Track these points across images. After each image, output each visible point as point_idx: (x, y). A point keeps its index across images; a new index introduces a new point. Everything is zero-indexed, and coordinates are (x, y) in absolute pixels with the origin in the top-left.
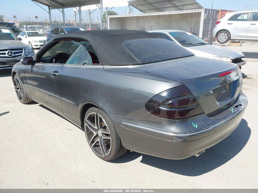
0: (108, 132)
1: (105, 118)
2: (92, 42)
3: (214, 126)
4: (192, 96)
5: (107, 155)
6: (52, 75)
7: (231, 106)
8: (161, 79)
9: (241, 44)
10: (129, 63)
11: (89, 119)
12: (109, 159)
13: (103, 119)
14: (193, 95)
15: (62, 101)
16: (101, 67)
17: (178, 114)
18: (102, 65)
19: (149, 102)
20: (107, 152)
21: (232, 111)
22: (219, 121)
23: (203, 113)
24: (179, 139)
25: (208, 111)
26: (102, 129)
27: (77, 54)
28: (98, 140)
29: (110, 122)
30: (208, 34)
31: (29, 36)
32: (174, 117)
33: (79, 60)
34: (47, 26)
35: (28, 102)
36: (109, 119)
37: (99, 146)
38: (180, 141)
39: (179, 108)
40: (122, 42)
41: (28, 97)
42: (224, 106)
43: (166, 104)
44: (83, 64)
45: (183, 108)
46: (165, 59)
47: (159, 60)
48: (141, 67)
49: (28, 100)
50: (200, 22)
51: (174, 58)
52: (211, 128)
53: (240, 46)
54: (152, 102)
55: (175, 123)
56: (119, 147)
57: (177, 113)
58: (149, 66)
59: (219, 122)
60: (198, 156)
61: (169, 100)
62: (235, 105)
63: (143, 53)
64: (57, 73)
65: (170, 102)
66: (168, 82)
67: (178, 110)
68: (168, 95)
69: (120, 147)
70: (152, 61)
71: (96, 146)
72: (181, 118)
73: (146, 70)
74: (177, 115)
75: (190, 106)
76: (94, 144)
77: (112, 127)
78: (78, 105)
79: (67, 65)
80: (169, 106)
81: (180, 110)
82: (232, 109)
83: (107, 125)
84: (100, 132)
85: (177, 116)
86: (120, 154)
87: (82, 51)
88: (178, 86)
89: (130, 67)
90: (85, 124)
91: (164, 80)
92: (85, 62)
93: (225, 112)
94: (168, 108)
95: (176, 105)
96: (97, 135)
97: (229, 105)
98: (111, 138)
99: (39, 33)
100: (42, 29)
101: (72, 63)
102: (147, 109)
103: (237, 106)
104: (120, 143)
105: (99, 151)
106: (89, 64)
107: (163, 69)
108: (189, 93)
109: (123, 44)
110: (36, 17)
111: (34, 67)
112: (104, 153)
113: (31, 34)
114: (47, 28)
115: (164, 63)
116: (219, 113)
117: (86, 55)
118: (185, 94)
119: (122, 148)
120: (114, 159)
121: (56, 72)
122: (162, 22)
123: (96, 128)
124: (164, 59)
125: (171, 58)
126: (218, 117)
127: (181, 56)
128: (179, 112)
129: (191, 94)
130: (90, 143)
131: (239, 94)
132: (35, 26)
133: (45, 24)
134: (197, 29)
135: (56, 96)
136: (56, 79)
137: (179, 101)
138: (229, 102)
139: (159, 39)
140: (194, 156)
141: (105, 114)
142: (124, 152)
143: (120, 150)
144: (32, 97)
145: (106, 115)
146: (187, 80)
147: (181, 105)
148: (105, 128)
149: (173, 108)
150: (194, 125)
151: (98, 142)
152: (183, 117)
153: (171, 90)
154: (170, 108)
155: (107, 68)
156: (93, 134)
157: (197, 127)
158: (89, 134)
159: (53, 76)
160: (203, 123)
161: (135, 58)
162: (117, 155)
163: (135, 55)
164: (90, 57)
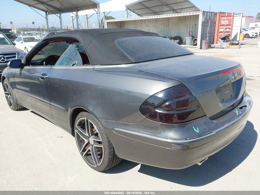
0: (100, 139)
1: (95, 123)
2: (82, 41)
3: (217, 130)
4: (191, 97)
5: (99, 165)
6: (40, 79)
7: (236, 107)
8: (157, 78)
9: (240, 46)
10: (121, 62)
11: (79, 124)
12: (102, 170)
13: (94, 125)
14: (193, 95)
15: (51, 106)
16: (92, 67)
17: (177, 117)
18: (92, 65)
19: (143, 104)
20: (99, 162)
21: (237, 113)
22: (223, 124)
23: (205, 116)
24: (178, 146)
25: (210, 114)
26: (93, 136)
27: (66, 54)
28: (90, 148)
29: (102, 128)
30: (206, 37)
31: (25, 41)
32: (172, 121)
33: (69, 61)
34: (45, 32)
35: (18, 109)
36: (100, 125)
37: (90, 155)
38: (180, 148)
39: (177, 110)
40: (114, 40)
41: (18, 103)
42: (228, 108)
43: (163, 106)
44: (73, 65)
45: (182, 111)
46: (162, 58)
47: (154, 59)
48: (135, 66)
49: (19, 106)
50: (198, 24)
51: (171, 56)
52: (214, 132)
53: (239, 48)
54: (147, 105)
55: (173, 127)
56: (112, 156)
57: (175, 116)
58: (144, 65)
59: (223, 126)
60: (200, 164)
61: (165, 101)
62: (240, 106)
63: (138, 51)
64: (46, 76)
65: (167, 104)
66: (165, 82)
67: (177, 113)
68: (165, 95)
69: (114, 156)
70: (147, 60)
71: (87, 155)
72: (180, 121)
73: (140, 69)
74: (175, 118)
75: (190, 108)
76: (85, 153)
77: (104, 133)
78: (67, 111)
79: (56, 67)
80: (167, 109)
81: (179, 112)
82: (237, 111)
83: (98, 132)
84: (92, 140)
85: (175, 120)
86: (113, 163)
87: (72, 52)
88: (176, 85)
89: (123, 66)
90: (76, 130)
91: (160, 79)
92: (74, 63)
93: (229, 114)
94: (166, 110)
95: (174, 107)
96: (88, 143)
97: (233, 107)
98: (103, 146)
99: (36, 38)
100: (39, 35)
101: (61, 64)
102: (141, 113)
103: (241, 108)
104: (113, 152)
105: (92, 160)
106: (78, 65)
107: (159, 68)
108: (189, 93)
109: (116, 42)
110: (33, 23)
111: (23, 70)
112: (96, 163)
113: (27, 40)
114: (45, 34)
115: (160, 62)
116: (222, 115)
117: (76, 55)
118: (184, 95)
119: (115, 157)
120: (107, 169)
121: (45, 74)
122: (160, 25)
123: (87, 135)
124: (160, 58)
125: (168, 57)
126: (222, 120)
127: (179, 54)
128: (178, 115)
129: (190, 94)
130: (81, 152)
131: (243, 94)
132: (32, 32)
133: (43, 30)
134: (195, 32)
135: (45, 101)
136: (45, 83)
137: (177, 102)
138: (233, 104)
139: (155, 37)
140: (196, 165)
141: (96, 119)
142: (119, 161)
143: (114, 159)
144: (22, 103)
145: (97, 121)
146: (186, 78)
147: (179, 107)
148: (97, 135)
149: (171, 110)
150: (195, 130)
151: (89, 151)
152: (183, 121)
153: (168, 90)
154: (168, 111)
155: (98, 69)
156: (84, 141)
157: (198, 132)
158: (80, 142)
159: (42, 79)
160: (206, 126)
161: (128, 56)
162: (111, 164)
163: (129, 54)
164: (80, 57)
